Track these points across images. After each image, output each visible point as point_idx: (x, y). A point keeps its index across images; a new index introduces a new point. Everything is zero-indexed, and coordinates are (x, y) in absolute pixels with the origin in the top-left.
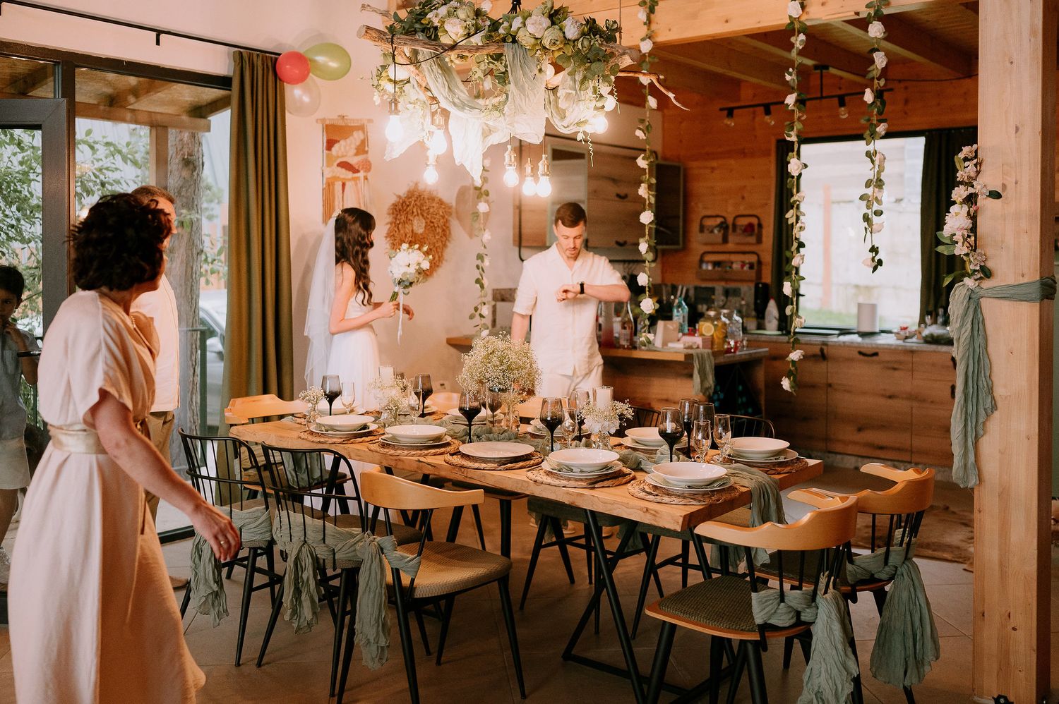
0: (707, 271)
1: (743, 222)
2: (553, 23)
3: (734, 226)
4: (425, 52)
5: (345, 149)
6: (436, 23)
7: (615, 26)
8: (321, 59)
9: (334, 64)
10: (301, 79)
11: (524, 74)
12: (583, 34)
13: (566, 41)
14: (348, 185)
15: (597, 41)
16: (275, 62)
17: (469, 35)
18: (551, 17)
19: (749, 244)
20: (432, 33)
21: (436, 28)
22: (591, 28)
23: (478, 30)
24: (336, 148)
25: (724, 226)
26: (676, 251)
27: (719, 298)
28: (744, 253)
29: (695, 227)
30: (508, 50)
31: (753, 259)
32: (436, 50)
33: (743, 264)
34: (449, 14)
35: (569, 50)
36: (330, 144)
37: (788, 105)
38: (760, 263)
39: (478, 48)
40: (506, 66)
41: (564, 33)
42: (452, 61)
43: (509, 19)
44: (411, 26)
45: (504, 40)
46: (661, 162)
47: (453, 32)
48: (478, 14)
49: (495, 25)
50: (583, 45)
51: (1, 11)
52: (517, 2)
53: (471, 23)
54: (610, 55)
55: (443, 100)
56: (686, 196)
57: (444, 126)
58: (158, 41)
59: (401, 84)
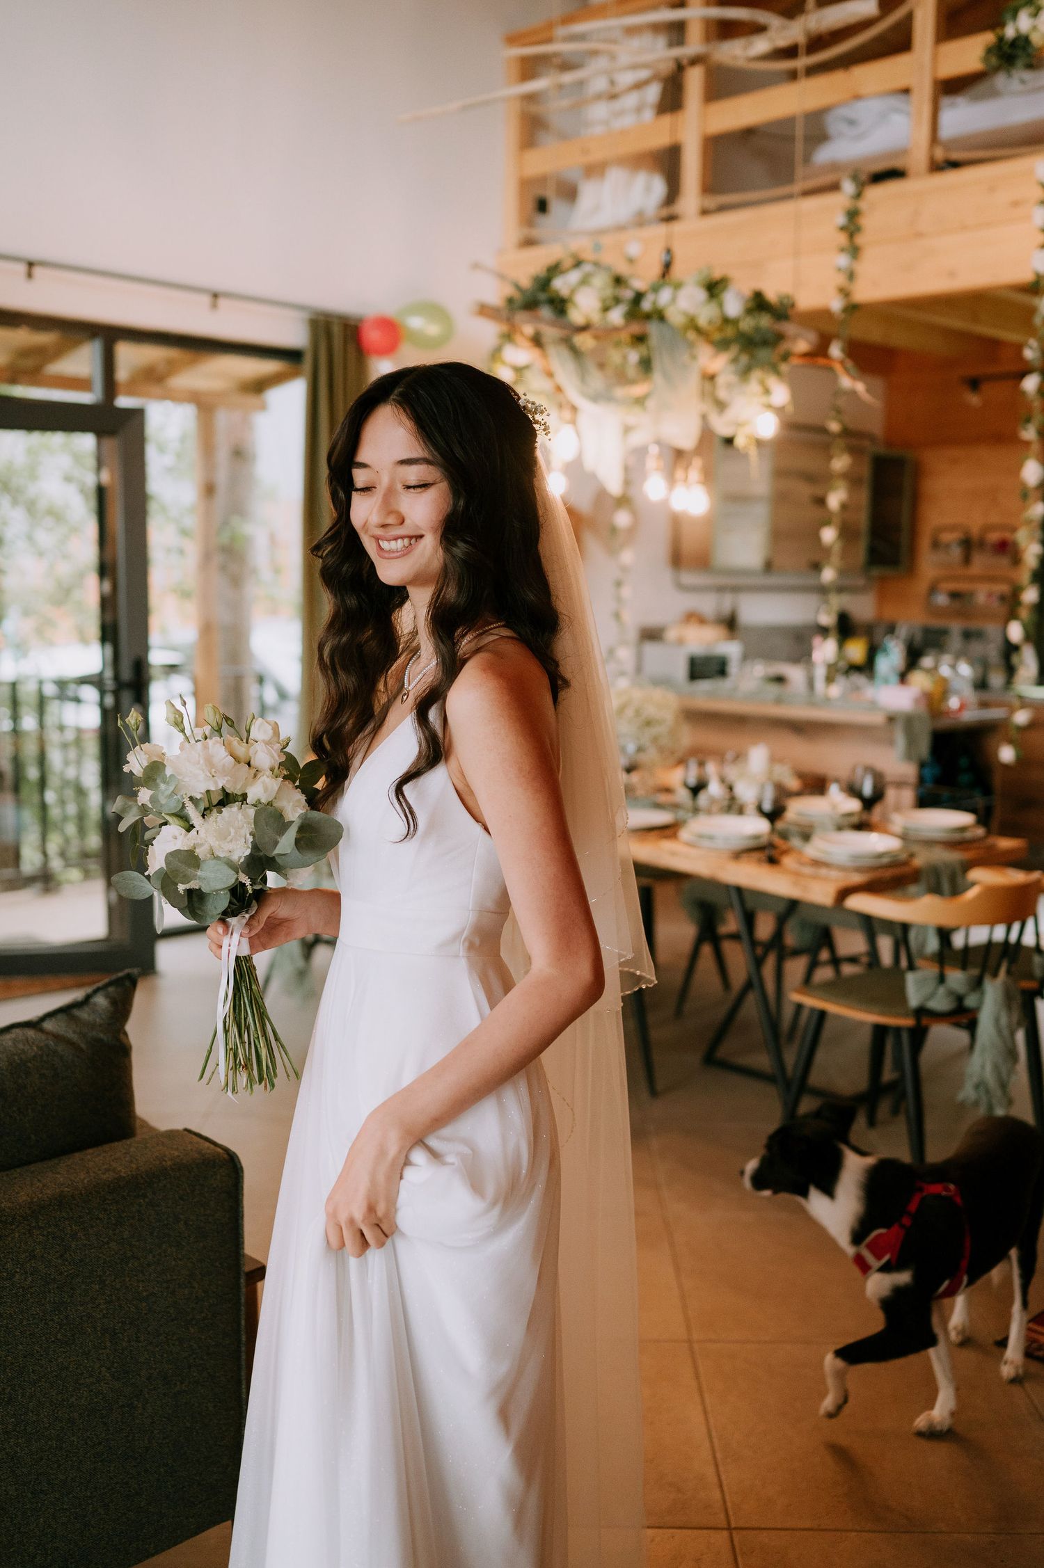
0: (939, 604)
1: (994, 537)
2: (711, 296)
3: (982, 544)
4: (550, 334)
6: (565, 292)
7: (789, 301)
8: (415, 323)
9: (433, 330)
10: (390, 349)
11: (674, 362)
12: (748, 312)
13: (726, 321)
15: (765, 321)
16: (356, 331)
17: (606, 309)
18: (708, 288)
19: (1000, 568)
20: (560, 305)
21: (564, 301)
22: (759, 303)
23: (617, 301)
25: (967, 544)
26: (897, 579)
27: (955, 641)
28: (992, 579)
29: (925, 543)
30: (653, 329)
31: (1004, 588)
32: (565, 330)
33: (990, 595)
34: (582, 281)
35: (730, 332)
38: (1014, 595)
39: (616, 329)
40: (650, 351)
41: (723, 310)
42: (584, 344)
43: (656, 289)
44: (534, 296)
45: (648, 317)
46: (882, 450)
47: (585, 305)
48: (618, 281)
49: (639, 297)
50: (747, 325)
51: (30, 275)
52: (667, 266)
53: (609, 292)
54: (780, 337)
55: (573, 394)
56: (916, 499)
57: (573, 422)
58: (215, 307)
59: (518, 369)
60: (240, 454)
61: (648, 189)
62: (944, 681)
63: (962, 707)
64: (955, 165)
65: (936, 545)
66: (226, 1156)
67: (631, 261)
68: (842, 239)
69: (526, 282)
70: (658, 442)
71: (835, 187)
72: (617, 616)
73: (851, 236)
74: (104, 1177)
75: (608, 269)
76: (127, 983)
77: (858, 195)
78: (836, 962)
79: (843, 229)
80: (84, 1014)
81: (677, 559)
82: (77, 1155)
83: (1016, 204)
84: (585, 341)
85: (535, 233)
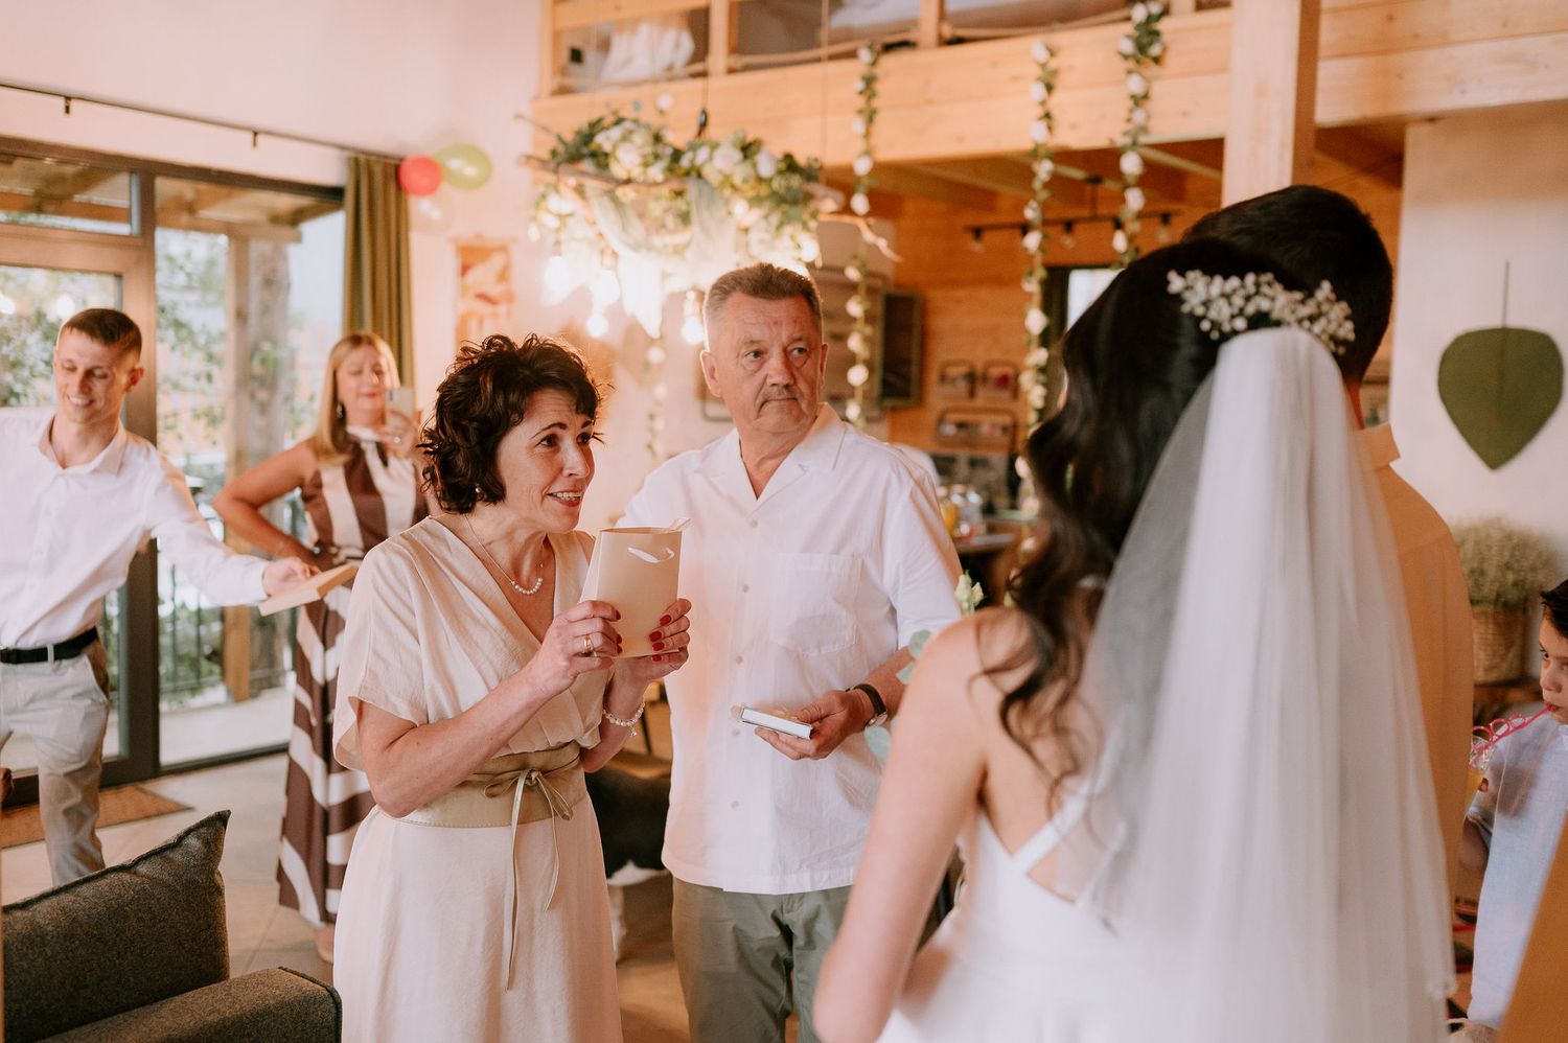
0: (949, 435)
1: (996, 372)
2: (746, 157)
3: (985, 378)
4: (593, 186)
5: (483, 276)
6: (607, 147)
8: (454, 164)
9: (471, 171)
10: (431, 189)
11: (711, 215)
12: (780, 172)
13: (760, 180)
14: (489, 320)
15: (796, 181)
16: (397, 169)
17: (646, 165)
18: (743, 150)
19: (1002, 401)
20: (601, 159)
21: (606, 155)
22: (790, 165)
23: (657, 157)
24: (474, 276)
25: (972, 378)
26: (909, 409)
27: (964, 470)
28: (996, 411)
29: (933, 376)
30: (692, 187)
31: (1006, 420)
32: (608, 183)
33: (994, 426)
34: (623, 138)
35: (764, 190)
36: (465, 269)
38: (1016, 425)
39: (656, 184)
40: (689, 204)
41: (757, 170)
43: (693, 147)
44: (578, 149)
45: (687, 174)
46: (892, 290)
47: (627, 160)
48: (657, 139)
49: (677, 155)
50: (777, 184)
51: (67, 110)
52: (703, 125)
53: (648, 150)
54: (809, 197)
55: (614, 242)
56: (924, 336)
57: (615, 268)
58: (255, 144)
59: (561, 217)
60: (274, 282)
61: (677, 46)
62: (957, 508)
63: (971, 534)
64: (959, 41)
65: (943, 378)
66: (326, 992)
67: (662, 112)
68: (861, 102)
69: (569, 137)
70: (694, 289)
71: (852, 55)
72: (650, 447)
73: (869, 100)
74: (210, 1019)
75: (647, 126)
76: (218, 824)
77: (874, 63)
79: (861, 93)
80: (177, 855)
81: (703, 393)
82: (178, 998)
83: (1016, 79)
84: (626, 194)
85: (569, 82)
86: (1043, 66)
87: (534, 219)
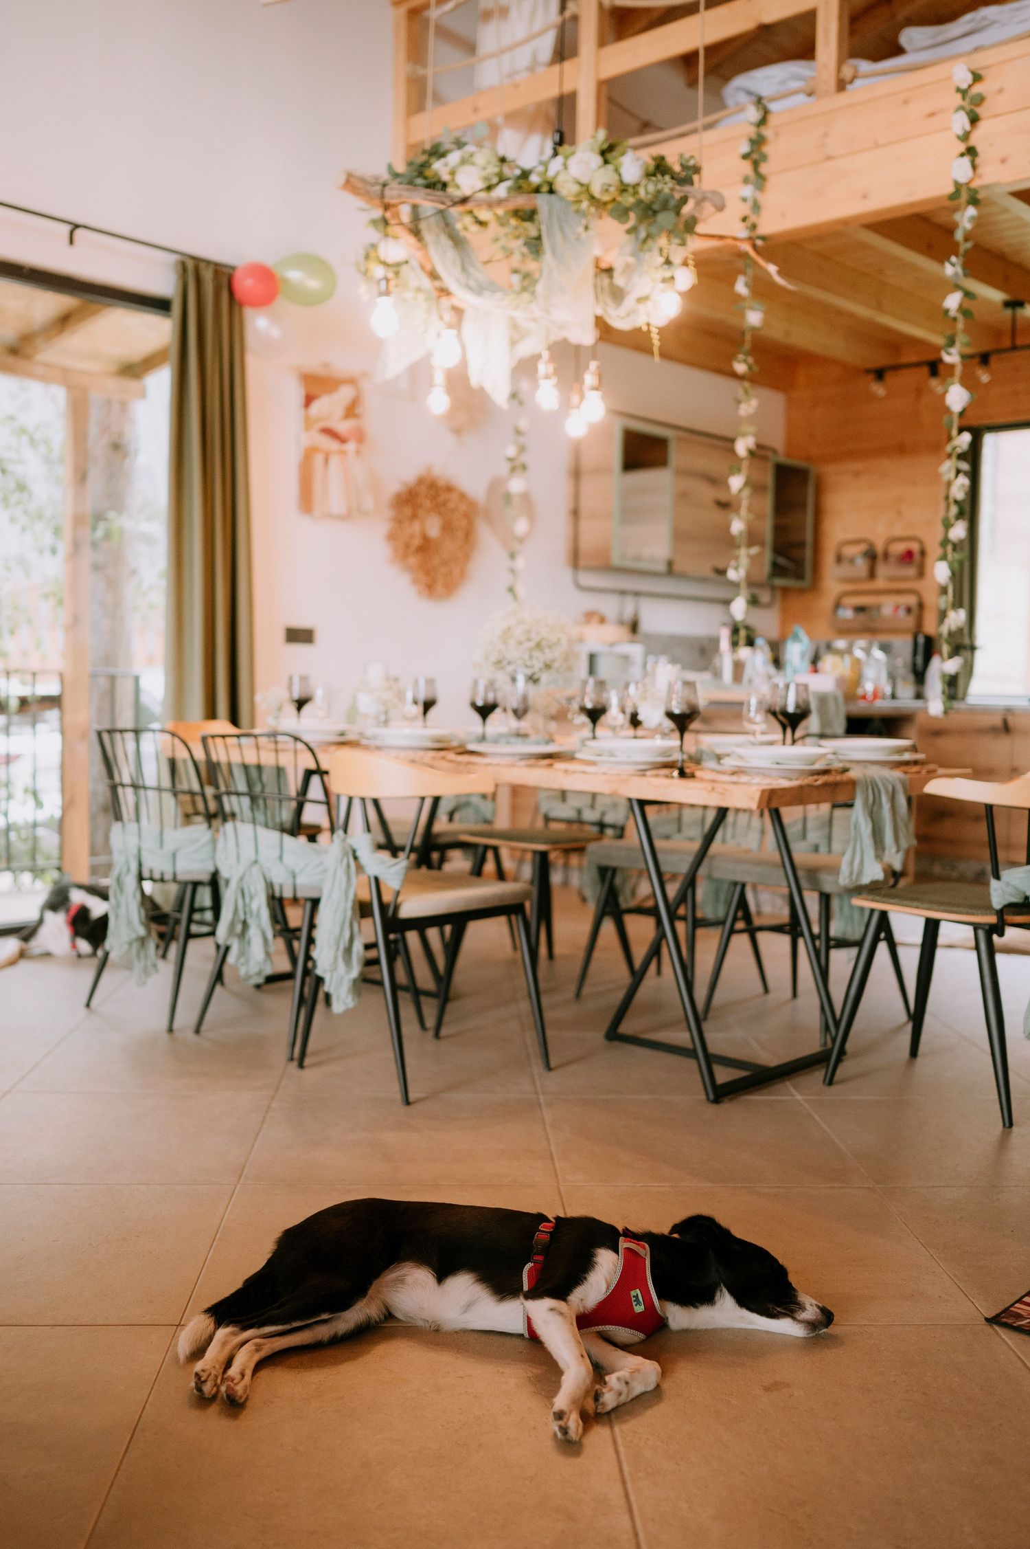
0: (846, 621)
1: (899, 548)
2: (606, 162)
3: (886, 555)
5: (329, 407)
6: (444, 175)
7: (692, 163)
8: (294, 275)
9: (313, 284)
10: (266, 301)
11: (565, 236)
12: (649, 175)
13: (623, 188)
14: (334, 460)
15: (666, 185)
16: (230, 279)
17: (489, 188)
18: (603, 153)
19: (905, 579)
21: (445, 181)
22: (659, 168)
23: (502, 179)
24: (316, 407)
25: (872, 556)
26: (802, 591)
28: (899, 592)
29: (828, 558)
30: (542, 201)
31: (912, 600)
32: (443, 203)
33: (897, 608)
34: (464, 162)
35: (629, 200)
36: (309, 400)
37: (947, 311)
38: (921, 606)
39: (500, 202)
40: (539, 228)
41: (620, 175)
42: (466, 229)
43: (545, 164)
45: (537, 190)
46: (784, 460)
47: (467, 184)
48: (504, 161)
49: (526, 173)
50: (647, 191)
53: (493, 169)
54: (682, 202)
56: (818, 514)
57: (457, 326)
58: (71, 241)
59: (396, 267)
60: (118, 447)
62: (859, 665)
63: (876, 694)
65: (839, 559)
72: (511, 590)
73: (756, 164)
75: (493, 151)
78: (752, 931)
79: (746, 157)
81: (576, 557)
86: (964, 93)
87: (366, 273)
